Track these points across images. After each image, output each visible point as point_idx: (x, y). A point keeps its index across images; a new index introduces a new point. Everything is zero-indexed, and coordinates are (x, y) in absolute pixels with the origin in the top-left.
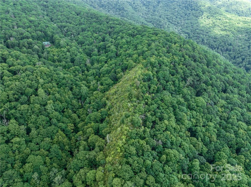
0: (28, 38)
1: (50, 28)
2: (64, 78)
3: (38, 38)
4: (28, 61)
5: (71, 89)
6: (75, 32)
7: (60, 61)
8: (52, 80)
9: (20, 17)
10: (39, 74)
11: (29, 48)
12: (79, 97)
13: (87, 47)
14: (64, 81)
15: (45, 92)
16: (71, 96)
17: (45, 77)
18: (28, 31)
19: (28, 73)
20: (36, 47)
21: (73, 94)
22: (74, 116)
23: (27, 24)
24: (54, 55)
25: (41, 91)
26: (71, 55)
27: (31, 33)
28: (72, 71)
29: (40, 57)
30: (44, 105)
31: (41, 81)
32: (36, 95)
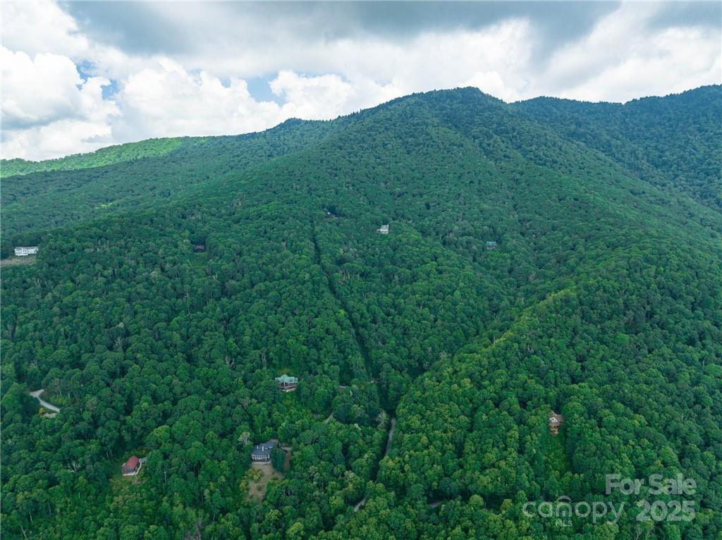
0: (469, 234)
1: (504, 222)
2: (487, 288)
3: (483, 237)
4: (457, 263)
5: (490, 300)
6: (541, 230)
7: (495, 269)
8: (473, 286)
9: (470, 203)
10: (462, 277)
11: (466, 248)
12: (495, 310)
13: (545, 255)
14: (486, 290)
15: (462, 295)
16: (486, 306)
17: (467, 282)
18: (473, 226)
19: (452, 274)
20: (474, 247)
21: (490, 306)
22: (480, 323)
23: (476, 216)
24: (492, 260)
25: (457, 293)
26: (511, 264)
27: (475, 228)
28: (503, 283)
29: (475, 260)
30: (455, 306)
31: (462, 284)
32: (452, 295)
